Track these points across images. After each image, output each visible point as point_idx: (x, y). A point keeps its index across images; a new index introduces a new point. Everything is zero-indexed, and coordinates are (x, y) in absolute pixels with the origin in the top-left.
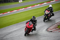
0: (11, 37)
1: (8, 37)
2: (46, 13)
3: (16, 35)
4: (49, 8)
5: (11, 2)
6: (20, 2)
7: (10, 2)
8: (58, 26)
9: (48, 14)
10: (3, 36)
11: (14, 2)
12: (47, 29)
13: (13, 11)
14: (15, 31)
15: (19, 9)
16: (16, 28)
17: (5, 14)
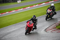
0: (10, 37)
1: (6, 37)
2: (48, 12)
3: (14, 35)
4: (51, 7)
5: (10, 2)
6: (18, 2)
7: (8, 2)
8: (57, 26)
9: (50, 13)
10: (2, 36)
11: (13, 2)
12: (46, 29)
13: (11, 11)
14: (14, 31)
15: (18, 9)
16: (15, 28)
17: (3, 14)
